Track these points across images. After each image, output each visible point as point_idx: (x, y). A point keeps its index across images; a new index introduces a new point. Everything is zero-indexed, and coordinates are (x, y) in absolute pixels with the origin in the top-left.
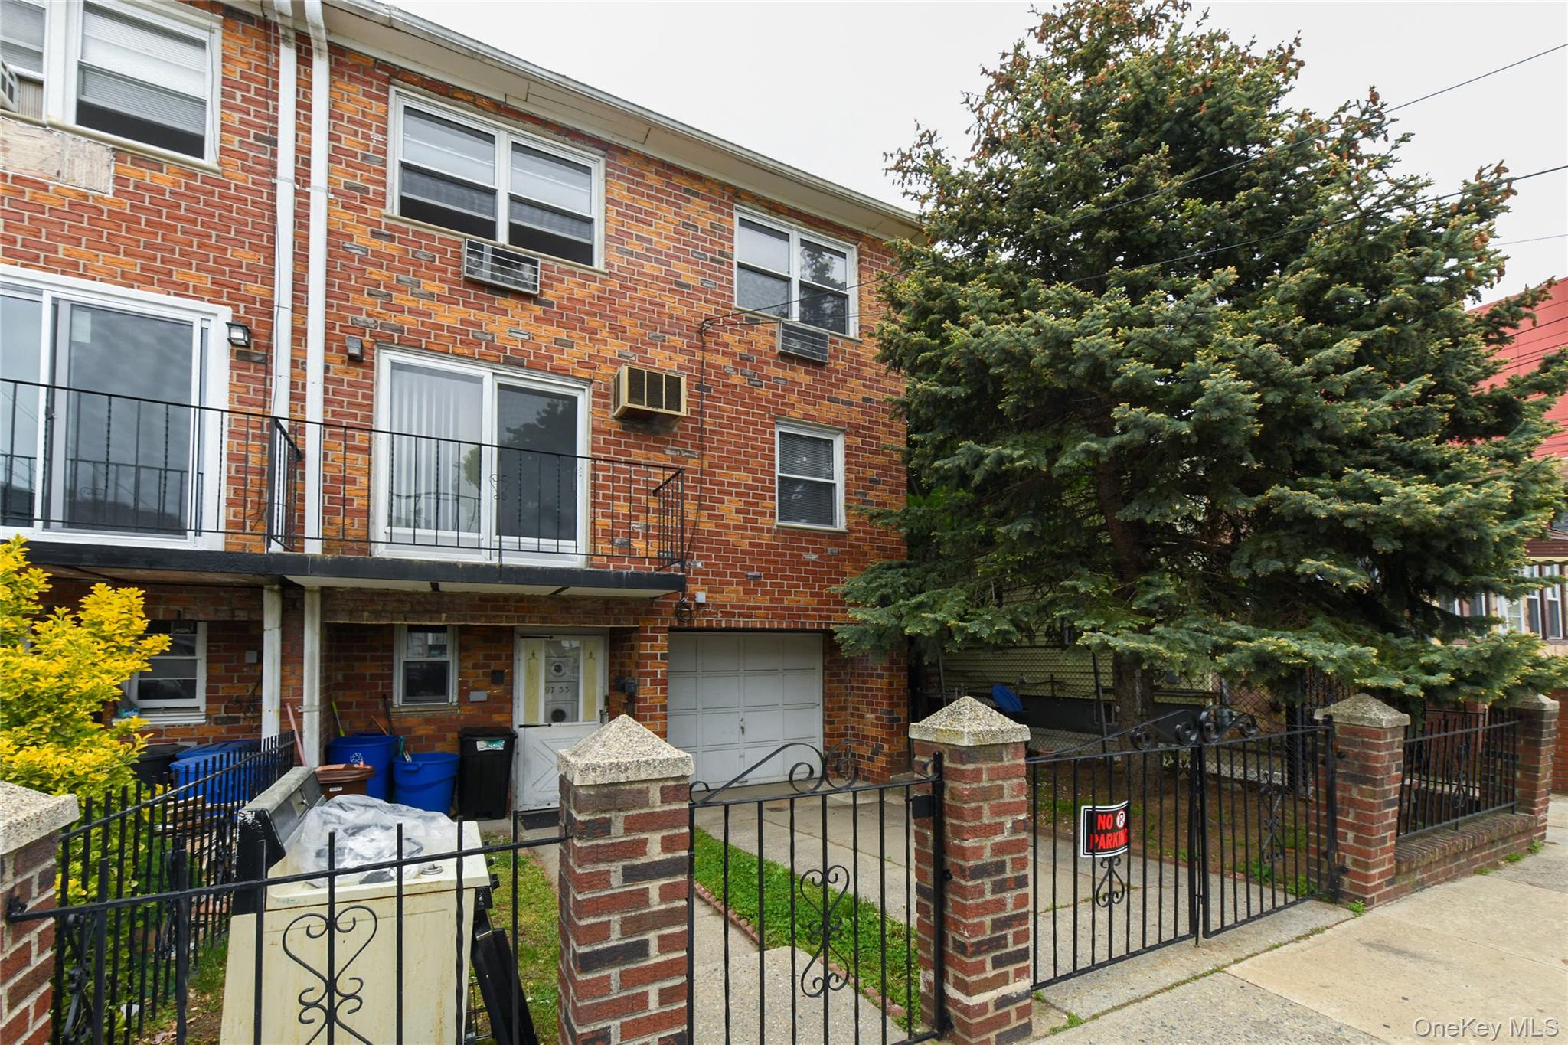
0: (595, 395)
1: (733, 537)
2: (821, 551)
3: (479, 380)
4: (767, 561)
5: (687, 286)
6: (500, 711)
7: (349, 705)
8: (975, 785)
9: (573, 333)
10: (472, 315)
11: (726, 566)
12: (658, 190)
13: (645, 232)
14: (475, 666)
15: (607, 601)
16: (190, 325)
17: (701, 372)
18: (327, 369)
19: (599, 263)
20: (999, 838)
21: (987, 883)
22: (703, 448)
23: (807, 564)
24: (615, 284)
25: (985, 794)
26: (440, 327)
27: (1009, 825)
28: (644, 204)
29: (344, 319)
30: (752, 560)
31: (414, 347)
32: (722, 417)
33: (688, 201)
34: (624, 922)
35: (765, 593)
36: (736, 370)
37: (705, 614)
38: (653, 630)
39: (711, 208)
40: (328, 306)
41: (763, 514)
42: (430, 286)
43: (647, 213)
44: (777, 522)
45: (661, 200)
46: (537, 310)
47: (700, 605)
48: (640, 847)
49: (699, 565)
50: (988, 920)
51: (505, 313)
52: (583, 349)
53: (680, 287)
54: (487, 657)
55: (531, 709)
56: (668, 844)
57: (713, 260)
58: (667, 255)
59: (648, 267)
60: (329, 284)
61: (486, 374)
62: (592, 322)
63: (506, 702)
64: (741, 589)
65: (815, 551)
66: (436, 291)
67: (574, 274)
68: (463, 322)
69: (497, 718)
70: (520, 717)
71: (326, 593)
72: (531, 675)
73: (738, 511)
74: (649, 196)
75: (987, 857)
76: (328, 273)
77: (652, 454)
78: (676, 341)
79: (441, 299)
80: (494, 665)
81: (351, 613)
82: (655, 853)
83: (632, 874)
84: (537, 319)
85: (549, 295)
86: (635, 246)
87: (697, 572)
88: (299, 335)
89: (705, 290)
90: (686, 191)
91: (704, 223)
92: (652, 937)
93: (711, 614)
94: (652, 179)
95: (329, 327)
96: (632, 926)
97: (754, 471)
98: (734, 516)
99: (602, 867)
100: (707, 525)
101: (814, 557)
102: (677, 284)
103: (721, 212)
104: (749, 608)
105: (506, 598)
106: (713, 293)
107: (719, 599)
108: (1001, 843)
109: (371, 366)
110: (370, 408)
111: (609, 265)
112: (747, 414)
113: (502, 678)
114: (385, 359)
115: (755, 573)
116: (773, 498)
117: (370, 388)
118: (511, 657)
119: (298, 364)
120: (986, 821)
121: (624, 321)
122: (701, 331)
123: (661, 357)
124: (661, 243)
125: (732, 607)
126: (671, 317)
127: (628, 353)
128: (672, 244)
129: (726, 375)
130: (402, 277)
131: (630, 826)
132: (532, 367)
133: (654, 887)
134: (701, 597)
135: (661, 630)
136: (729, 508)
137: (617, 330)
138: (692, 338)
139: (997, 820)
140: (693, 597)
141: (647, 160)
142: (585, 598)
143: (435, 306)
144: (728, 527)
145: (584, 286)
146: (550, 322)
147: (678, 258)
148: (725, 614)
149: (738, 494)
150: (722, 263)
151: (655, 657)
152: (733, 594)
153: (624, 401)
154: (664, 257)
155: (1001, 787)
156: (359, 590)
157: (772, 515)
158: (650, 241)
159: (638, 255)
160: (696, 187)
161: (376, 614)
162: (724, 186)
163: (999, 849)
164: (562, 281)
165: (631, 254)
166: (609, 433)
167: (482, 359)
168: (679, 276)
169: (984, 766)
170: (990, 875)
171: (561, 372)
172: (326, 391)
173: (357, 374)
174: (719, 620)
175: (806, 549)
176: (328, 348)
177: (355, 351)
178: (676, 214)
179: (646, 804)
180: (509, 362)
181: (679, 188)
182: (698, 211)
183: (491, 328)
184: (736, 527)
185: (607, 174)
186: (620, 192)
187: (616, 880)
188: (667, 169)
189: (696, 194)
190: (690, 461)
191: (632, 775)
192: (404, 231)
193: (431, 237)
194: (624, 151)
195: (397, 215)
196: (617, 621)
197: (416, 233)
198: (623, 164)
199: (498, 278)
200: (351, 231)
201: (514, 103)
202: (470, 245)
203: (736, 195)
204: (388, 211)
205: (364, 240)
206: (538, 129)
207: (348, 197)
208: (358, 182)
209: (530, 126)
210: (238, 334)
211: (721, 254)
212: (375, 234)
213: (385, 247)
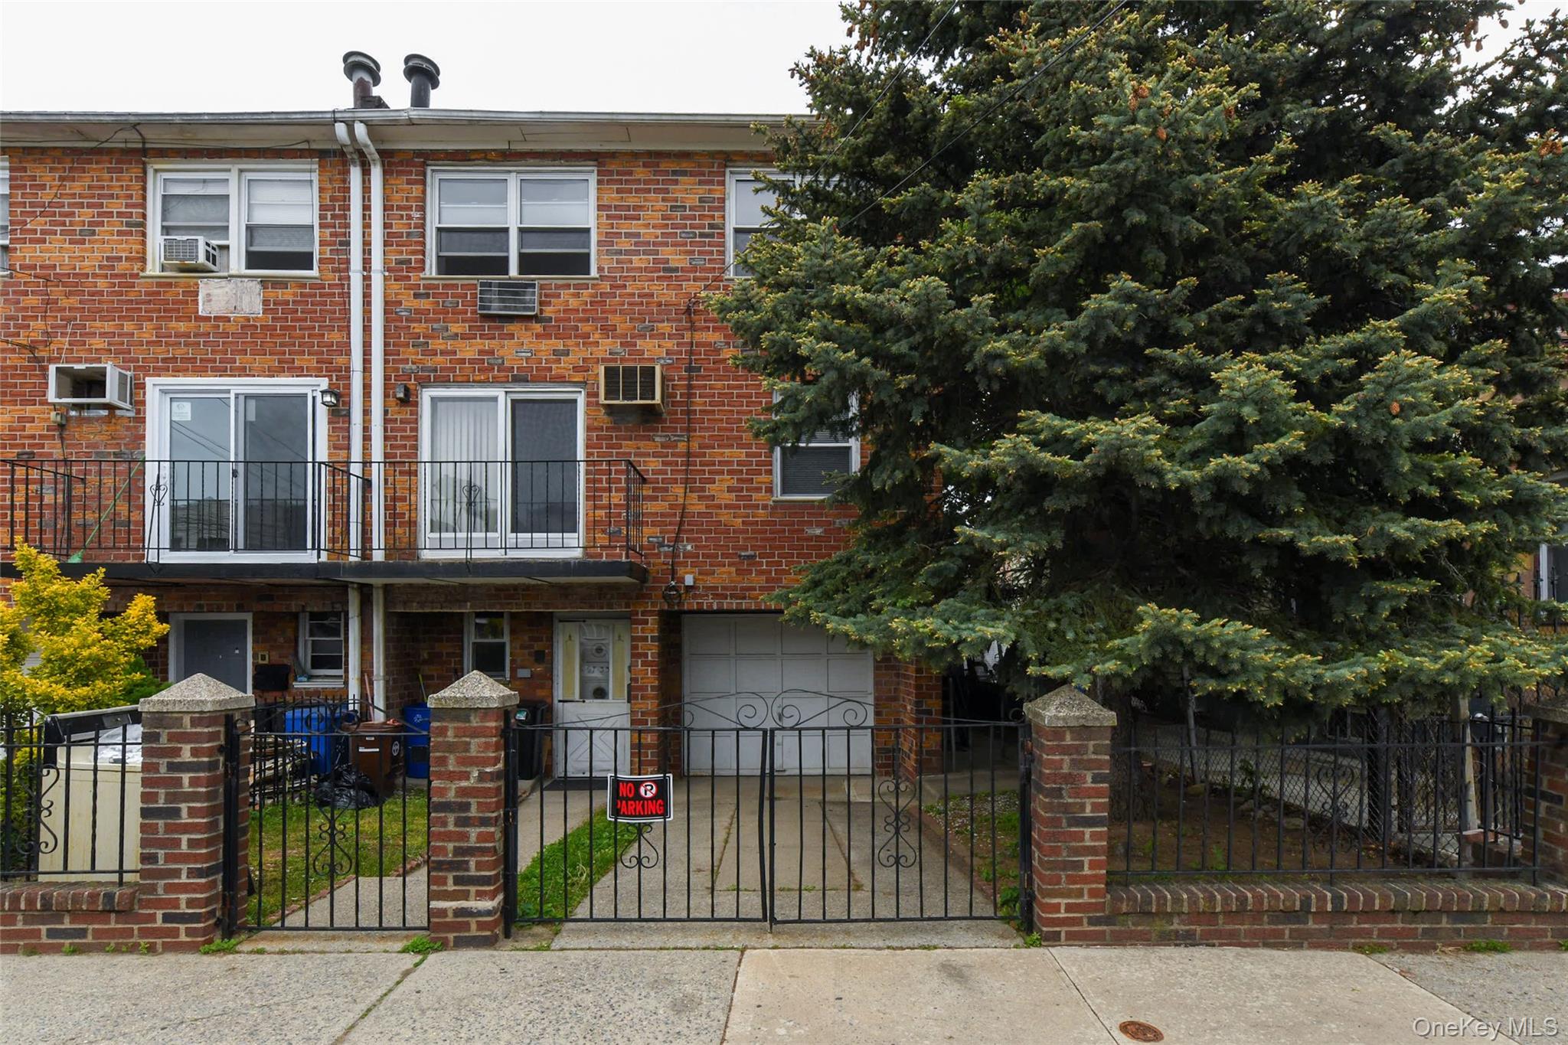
0: (589, 395)
1: (725, 516)
2: (829, 523)
3: (495, 399)
4: (762, 539)
5: (676, 270)
6: (543, 686)
7: (432, 678)
8: (440, 739)
9: (569, 342)
10: (487, 344)
11: (717, 547)
12: (646, 182)
13: (634, 227)
14: (524, 647)
16: (305, 396)
17: (691, 353)
18: (386, 412)
19: (594, 272)
20: (464, 784)
21: (451, 818)
22: (689, 430)
23: (810, 539)
24: (606, 287)
25: (451, 748)
26: (463, 361)
27: (476, 774)
28: (632, 200)
29: (397, 370)
30: (745, 539)
31: (444, 381)
32: (713, 396)
33: (676, 182)
34: (167, 794)
35: (761, 573)
36: (728, 344)
37: (695, 596)
38: (644, 613)
39: (700, 183)
40: (386, 362)
41: (758, 490)
42: (455, 328)
43: (636, 208)
44: (778, 496)
45: (649, 191)
46: (538, 327)
47: (688, 588)
48: (177, 752)
49: (689, 548)
50: (450, 846)
51: (512, 336)
52: (577, 355)
53: (668, 272)
54: (531, 639)
55: (567, 686)
56: (195, 752)
57: (702, 235)
58: (655, 244)
59: (637, 261)
60: (386, 344)
61: (499, 393)
62: (584, 327)
63: (549, 678)
64: (733, 569)
65: (819, 524)
66: (459, 331)
67: (568, 286)
68: (481, 352)
69: (541, 693)
70: (559, 693)
71: (387, 588)
72: (568, 655)
73: (730, 490)
74: (637, 191)
75: (451, 796)
76: (385, 336)
77: (641, 444)
78: (665, 327)
79: (464, 337)
80: (537, 646)
81: (405, 603)
82: (186, 756)
83: (172, 767)
84: (538, 336)
85: (549, 311)
86: (624, 244)
87: (687, 555)
88: (367, 388)
89: (694, 269)
90: (675, 173)
91: (692, 199)
92: (184, 807)
93: (700, 595)
94: (640, 173)
95: (387, 378)
96: (172, 797)
97: (749, 446)
98: (727, 495)
99: (155, 760)
100: (696, 506)
101: (818, 531)
102: (665, 270)
103: (711, 182)
104: (743, 589)
105: (515, 587)
106: (703, 270)
107: (710, 581)
108: (466, 788)
109: (416, 404)
110: (416, 438)
111: (600, 269)
112: (740, 387)
113: (544, 656)
114: (426, 395)
115: (750, 553)
116: (770, 472)
117: (416, 422)
118: (551, 639)
119: (367, 412)
120: (451, 768)
121: (614, 319)
122: (688, 311)
123: (650, 347)
124: (648, 233)
125: (723, 588)
126: (660, 304)
127: (619, 349)
128: (659, 232)
129: (718, 351)
130: (435, 326)
131: (172, 738)
132: (536, 380)
133: (186, 777)
134: (689, 580)
135: (651, 613)
136: (721, 489)
137: (608, 330)
138: (680, 321)
139: (463, 769)
140: (682, 580)
141: (635, 155)
143: (459, 344)
144: (719, 507)
145: (577, 295)
146: (548, 336)
147: (666, 244)
148: (717, 596)
149: (730, 472)
150: (711, 235)
151: (646, 639)
152: (724, 575)
153: (602, 400)
154: (649, 247)
155: (469, 744)
156: (411, 585)
157: (770, 490)
158: (638, 235)
159: (627, 253)
160: (685, 165)
161: (422, 604)
162: (713, 155)
163: (463, 792)
164: (559, 296)
165: (620, 252)
166: (601, 429)
167: (496, 382)
168: (667, 261)
169: (451, 725)
170: (452, 811)
171: (560, 380)
172: (385, 429)
173: (406, 413)
174: (710, 602)
175: (810, 524)
176: (386, 395)
177: (401, 395)
178: (664, 200)
179: (181, 726)
180: (517, 380)
181: (666, 173)
182: (688, 191)
183: (501, 353)
184: (727, 507)
185: (599, 182)
186: (612, 197)
187: (163, 769)
188: (654, 158)
189: (684, 173)
190: (680, 445)
191: (170, 708)
192: (437, 287)
193: (455, 286)
194: (613, 155)
195: (434, 275)
196: (610, 606)
197: (445, 286)
198: (613, 168)
199: (506, 308)
200: (400, 298)
201: (514, 147)
202: (482, 285)
203: (727, 159)
204: (427, 274)
205: (409, 302)
206: (537, 161)
207: (397, 271)
208: (404, 257)
209: (532, 161)
210: (328, 398)
211: (711, 226)
212: (416, 296)
213: (424, 304)
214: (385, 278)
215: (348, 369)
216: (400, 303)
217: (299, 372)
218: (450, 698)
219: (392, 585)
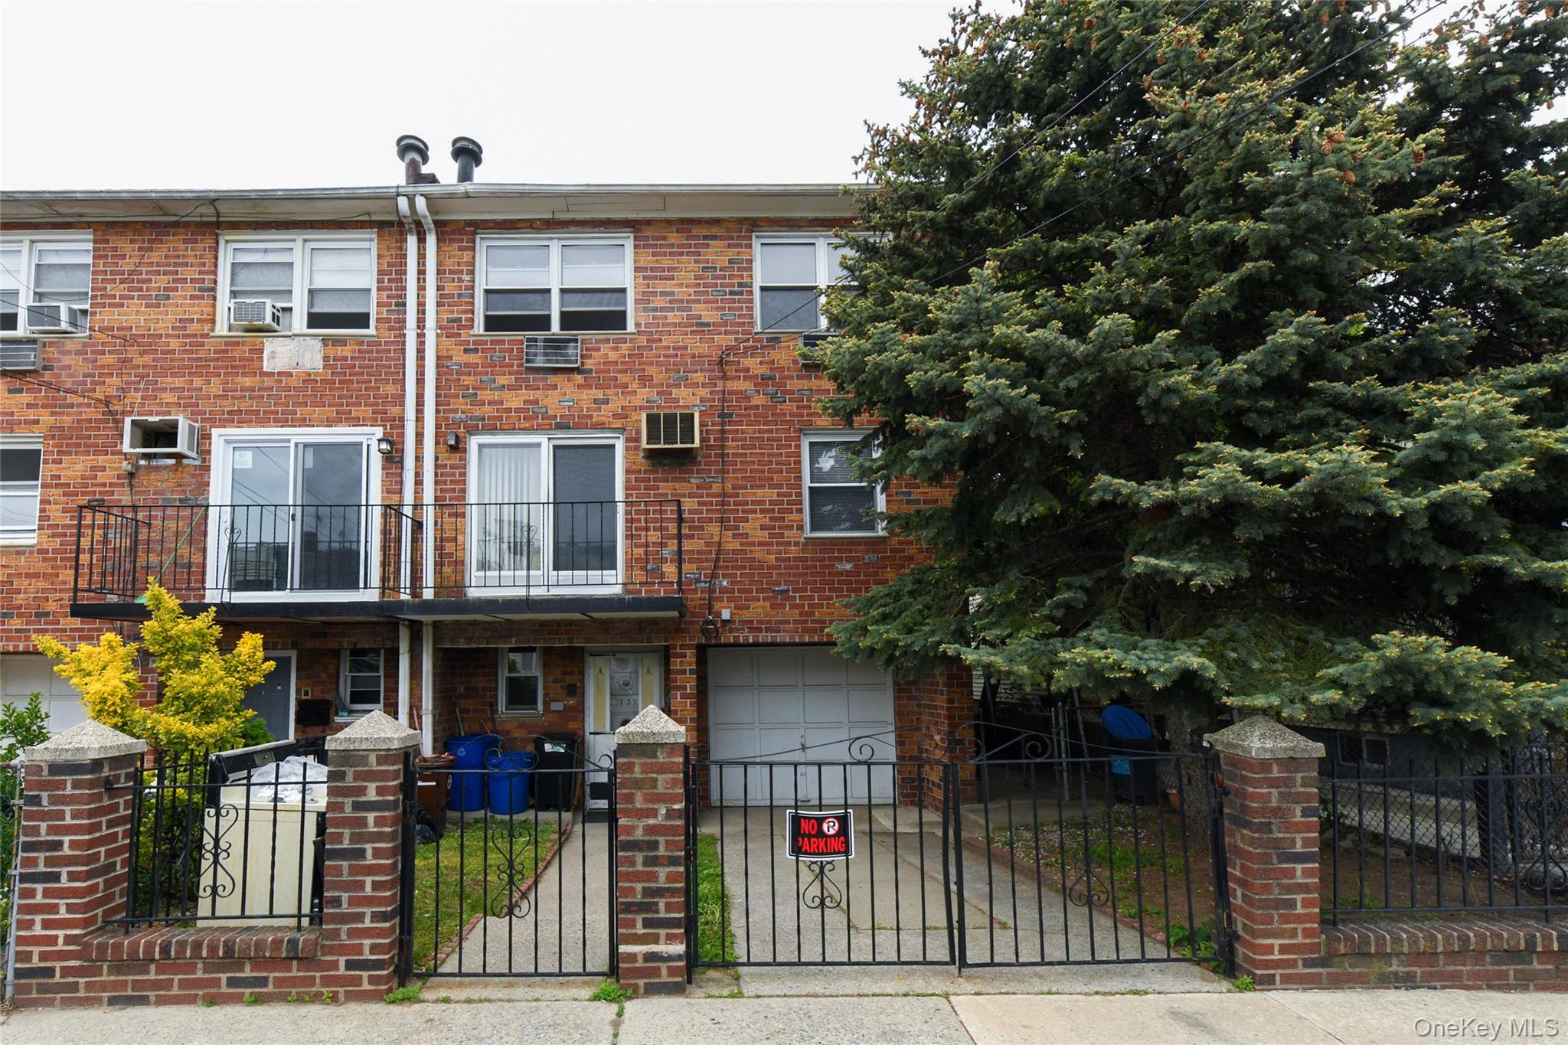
0: (628, 440)
1: (758, 553)
2: (858, 559)
3: (539, 445)
4: (795, 575)
5: (708, 324)
6: (574, 720)
7: (468, 711)
8: (627, 776)
9: (608, 391)
10: (532, 395)
11: (752, 583)
12: (679, 246)
13: (668, 286)
14: (555, 681)
15: (640, 622)
16: (360, 444)
17: (723, 400)
18: (437, 459)
19: (631, 327)
20: (652, 821)
21: (639, 857)
22: (723, 472)
23: (841, 574)
24: (643, 341)
25: (638, 784)
26: (509, 410)
27: (663, 811)
28: (666, 262)
29: (447, 419)
30: (778, 575)
31: (492, 429)
32: (745, 439)
33: (707, 246)
34: (352, 834)
35: (793, 607)
36: (758, 392)
37: (732, 630)
38: (682, 647)
39: (730, 246)
40: (437, 411)
41: (790, 527)
42: (502, 380)
43: (669, 269)
44: (808, 533)
45: (682, 254)
46: (579, 379)
47: (725, 622)
48: (363, 791)
49: (725, 583)
50: (639, 886)
51: (555, 387)
52: (616, 404)
53: (701, 327)
54: (563, 673)
55: (599, 719)
56: (380, 791)
57: (732, 293)
58: (688, 301)
59: (671, 317)
60: (438, 396)
61: (542, 439)
62: (623, 378)
63: (579, 711)
64: (768, 604)
65: (848, 560)
66: (506, 383)
67: (608, 341)
68: (525, 402)
69: (572, 726)
70: (590, 725)
71: (436, 625)
72: (599, 688)
73: (763, 528)
74: (671, 254)
75: (639, 834)
76: (437, 388)
77: (678, 485)
78: (699, 377)
79: (510, 388)
80: (569, 680)
81: (452, 640)
82: (372, 795)
83: (358, 806)
84: (580, 387)
85: (589, 364)
86: (660, 302)
87: (723, 590)
88: (419, 436)
89: (725, 324)
90: (705, 237)
91: (723, 261)
92: (369, 847)
93: (737, 630)
94: (674, 238)
95: (438, 427)
96: (356, 838)
97: (780, 486)
98: (759, 533)
99: (340, 799)
100: (731, 544)
101: (848, 566)
102: (697, 324)
103: (740, 246)
104: (777, 622)
105: (559, 623)
106: (733, 324)
107: (746, 615)
108: (653, 826)
109: (465, 450)
110: (464, 482)
111: (637, 325)
112: (771, 431)
113: (576, 690)
114: (474, 442)
115: (783, 587)
116: (800, 511)
117: (464, 467)
118: (582, 673)
119: (419, 459)
120: (638, 805)
121: (651, 370)
122: (721, 362)
123: (685, 395)
124: (682, 292)
125: (759, 622)
126: (693, 356)
127: (655, 397)
128: (692, 290)
129: (748, 398)
130: (484, 378)
131: (358, 776)
132: (577, 427)
133: (371, 817)
134: (726, 615)
135: (689, 647)
136: (754, 527)
137: (645, 380)
138: (713, 371)
139: (650, 806)
140: (719, 614)
141: (669, 222)
142: (621, 620)
143: (506, 394)
144: (753, 544)
145: (616, 349)
146: (589, 386)
147: (699, 301)
148: (752, 630)
149: (763, 511)
150: (741, 293)
151: (684, 672)
152: (759, 609)
153: (644, 444)
154: (683, 305)
155: (656, 780)
156: (458, 622)
157: (801, 528)
158: (672, 294)
159: (662, 309)
160: (715, 231)
161: (469, 640)
162: (741, 221)
163: (650, 830)
164: (599, 349)
165: (655, 310)
166: (639, 472)
167: (539, 429)
168: (700, 317)
169: (637, 761)
170: (641, 850)
171: (600, 426)
172: (436, 475)
173: (455, 458)
174: (747, 636)
175: (840, 559)
176: (437, 443)
177: (452, 442)
178: (696, 262)
179: (367, 765)
180: (561, 427)
181: (698, 238)
182: (718, 253)
183: (546, 402)
184: (761, 544)
185: (636, 247)
186: (647, 260)
187: (348, 808)
188: (686, 225)
189: (714, 238)
190: (714, 486)
191: (357, 746)
192: (486, 343)
193: (502, 342)
194: (649, 222)
195: (482, 331)
196: (649, 640)
197: (492, 342)
198: (648, 234)
199: (549, 361)
200: (451, 353)
201: (559, 216)
202: (529, 340)
203: (754, 225)
204: (475, 331)
205: (459, 357)
206: (579, 229)
207: (450, 329)
208: (456, 315)
209: (573, 229)
210: (384, 446)
211: (740, 285)
212: (466, 351)
213: (472, 358)
214: (438, 335)
215: (402, 419)
216: (451, 358)
217: (356, 422)
218: (637, 734)
219: (439, 622)
